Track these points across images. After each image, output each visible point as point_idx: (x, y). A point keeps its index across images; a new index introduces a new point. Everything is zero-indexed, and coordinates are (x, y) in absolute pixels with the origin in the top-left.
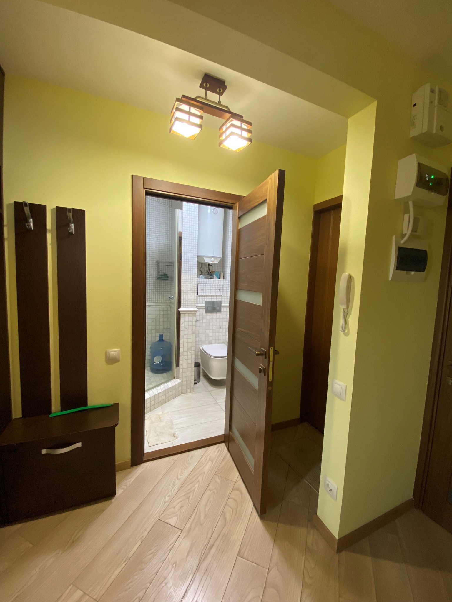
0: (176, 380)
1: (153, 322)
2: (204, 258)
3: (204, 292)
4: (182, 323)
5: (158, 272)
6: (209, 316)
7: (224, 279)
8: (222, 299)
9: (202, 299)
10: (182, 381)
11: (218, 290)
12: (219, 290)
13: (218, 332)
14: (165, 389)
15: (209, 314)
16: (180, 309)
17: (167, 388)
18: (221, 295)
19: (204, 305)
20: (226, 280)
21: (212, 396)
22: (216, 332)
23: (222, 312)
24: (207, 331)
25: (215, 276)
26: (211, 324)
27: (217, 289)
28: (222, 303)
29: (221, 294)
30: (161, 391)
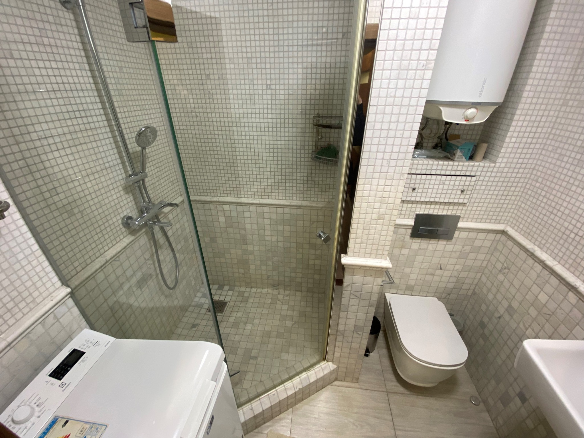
0: (327, 364)
2: (441, 108)
3: (419, 195)
4: (348, 286)
5: (317, 141)
6: (417, 243)
7: (484, 158)
8: (463, 212)
9: (409, 209)
10: (338, 367)
11: (459, 192)
12: (462, 191)
13: (433, 275)
14: (301, 387)
15: (419, 241)
17: (305, 384)
18: (464, 204)
19: (412, 223)
22: (426, 274)
23: (454, 239)
24: (407, 270)
25: (459, 153)
26: (419, 259)
27: (456, 188)
28: (461, 219)
29: (465, 201)
30: (294, 392)
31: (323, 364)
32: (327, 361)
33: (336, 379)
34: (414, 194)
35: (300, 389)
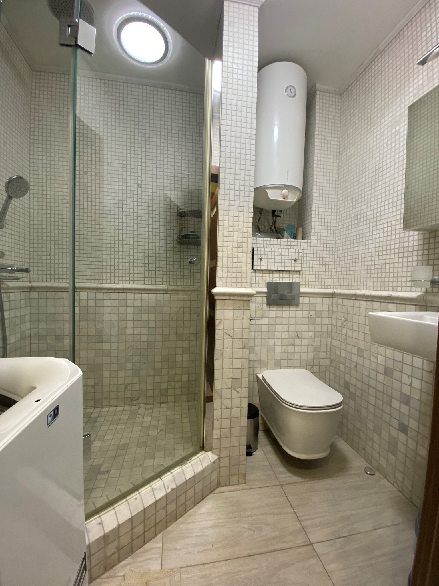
0: (206, 454)
1: (172, 320)
2: (267, 191)
3: (266, 264)
4: (220, 323)
5: (181, 230)
6: (273, 312)
7: (303, 238)
8: (301, 279)
9: (261, 278)
10: (219, 458)
11: (293, 262)
12: (295, 260)
13: (293, 345)
14: (174, 487)
15: (274, 309)
16: (214, 291)
17: (180, 482)
18: (299, 271)
19: (265, 290)
20: (309, 241)
21: (291, 510)
22: (288, 345)
23: (300, 305)
24: (271, 342)
25: (286, 234)
26: (278, 328)
27: (290, 258)
28: (300, 286)
29: (300, 269)
30: (164, 493)
31: (201, 455)
32: (206, 451)
33: (219, 485)
34: (262, 264)
35: (173, 489)
